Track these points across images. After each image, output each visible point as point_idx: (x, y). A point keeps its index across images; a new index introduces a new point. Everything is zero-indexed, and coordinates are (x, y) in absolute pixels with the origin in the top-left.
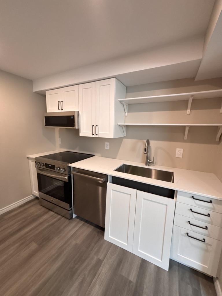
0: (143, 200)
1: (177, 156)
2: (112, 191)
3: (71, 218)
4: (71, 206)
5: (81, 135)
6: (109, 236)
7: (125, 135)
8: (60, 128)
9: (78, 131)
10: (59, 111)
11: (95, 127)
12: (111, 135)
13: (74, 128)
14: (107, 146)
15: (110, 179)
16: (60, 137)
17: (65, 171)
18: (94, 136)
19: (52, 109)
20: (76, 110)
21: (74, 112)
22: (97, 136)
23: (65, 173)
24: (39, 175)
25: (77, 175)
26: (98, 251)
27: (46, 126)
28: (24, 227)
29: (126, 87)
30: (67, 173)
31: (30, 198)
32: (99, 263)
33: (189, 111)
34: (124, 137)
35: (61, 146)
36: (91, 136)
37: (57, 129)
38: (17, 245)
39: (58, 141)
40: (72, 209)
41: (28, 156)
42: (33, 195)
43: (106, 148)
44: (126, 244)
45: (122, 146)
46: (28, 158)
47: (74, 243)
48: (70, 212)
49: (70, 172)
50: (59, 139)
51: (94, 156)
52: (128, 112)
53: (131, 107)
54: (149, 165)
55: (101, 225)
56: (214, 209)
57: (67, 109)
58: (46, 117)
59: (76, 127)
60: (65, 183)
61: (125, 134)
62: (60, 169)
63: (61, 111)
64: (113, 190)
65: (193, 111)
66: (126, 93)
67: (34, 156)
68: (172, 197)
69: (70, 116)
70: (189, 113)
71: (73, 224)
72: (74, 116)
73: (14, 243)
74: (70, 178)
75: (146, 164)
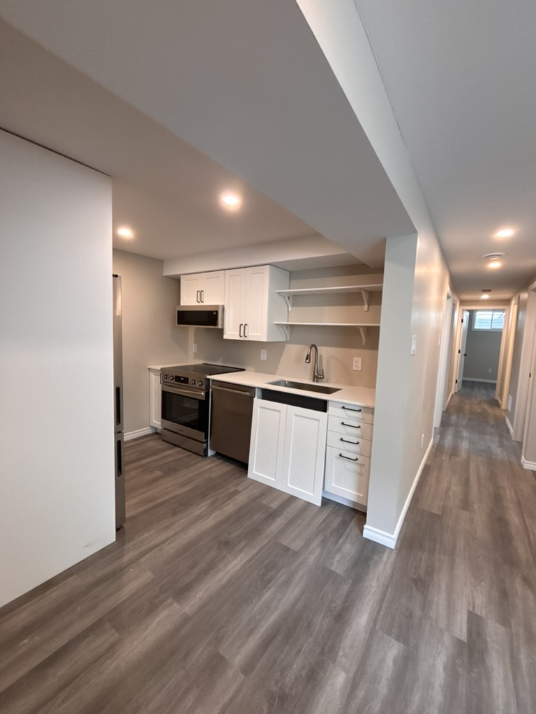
0: (294, 417)
1: (354, 368)
2: (259, 408)
3: (206, 455)
4: (206, 437)
5: (226, 337)
6: (254, 472)
7: (288, 339)
8: (197, 328)
9: (221, 331)
10: (198, 304)
11: (243, 327)
12: (263, 337)
13: (217, 327)
14: (264, 355)
15: (258, 393)
16: (195, 343)
17: (202, 385)
18: (242, 339)
19: (189, 300)
20: (220, 304)
21: (218, 306)
22: (246, 339)
23: (201, 387)
24: (164, 394)
25: (217, 390)
26: (237, 485)
27: (178, 324)
28: (144, 458)
29: (290, 272)
30: (204, 387)
31: (146, 431)
32: (236, 493)
33: (366, 306)
34: (287, 342)
35: (196, 356)
36: (238, 338)
37: (192, 328)
38: (139, 470)
39: (193, 348)
40: (207, 442)
41: (150, 367)
42: (152, 427)
43: (262, 358)
44: (274, 479)
45: (284, 354)
46: (149, 369)
47: (207, 476)
48: (205, 445)
49: (208, 387)
50: (194, 345)
51: (243, 370)
52: (293, 306)
53: (296, 299)
54: (317, 382)
55: (244, 461)
56: (363, 419)
57: (209, 301)
58: (179, 312)
59: (220, 327)
60: (200, 401)
61: (288, 337)
62: (195, 383)
63: (201, 304)
64: (261, 407)
65: (371, 307)
66: (290, 279)
67: (159, 368)
68: (325, 410)
69: (212, 312)
70: (366, 309)
71: (208, 461)
72: (217, 312)
73: (135, 469)
74: (207, 394)
75: (314, 381)
